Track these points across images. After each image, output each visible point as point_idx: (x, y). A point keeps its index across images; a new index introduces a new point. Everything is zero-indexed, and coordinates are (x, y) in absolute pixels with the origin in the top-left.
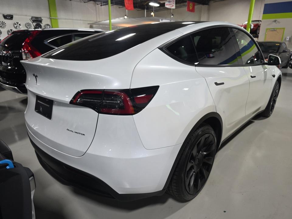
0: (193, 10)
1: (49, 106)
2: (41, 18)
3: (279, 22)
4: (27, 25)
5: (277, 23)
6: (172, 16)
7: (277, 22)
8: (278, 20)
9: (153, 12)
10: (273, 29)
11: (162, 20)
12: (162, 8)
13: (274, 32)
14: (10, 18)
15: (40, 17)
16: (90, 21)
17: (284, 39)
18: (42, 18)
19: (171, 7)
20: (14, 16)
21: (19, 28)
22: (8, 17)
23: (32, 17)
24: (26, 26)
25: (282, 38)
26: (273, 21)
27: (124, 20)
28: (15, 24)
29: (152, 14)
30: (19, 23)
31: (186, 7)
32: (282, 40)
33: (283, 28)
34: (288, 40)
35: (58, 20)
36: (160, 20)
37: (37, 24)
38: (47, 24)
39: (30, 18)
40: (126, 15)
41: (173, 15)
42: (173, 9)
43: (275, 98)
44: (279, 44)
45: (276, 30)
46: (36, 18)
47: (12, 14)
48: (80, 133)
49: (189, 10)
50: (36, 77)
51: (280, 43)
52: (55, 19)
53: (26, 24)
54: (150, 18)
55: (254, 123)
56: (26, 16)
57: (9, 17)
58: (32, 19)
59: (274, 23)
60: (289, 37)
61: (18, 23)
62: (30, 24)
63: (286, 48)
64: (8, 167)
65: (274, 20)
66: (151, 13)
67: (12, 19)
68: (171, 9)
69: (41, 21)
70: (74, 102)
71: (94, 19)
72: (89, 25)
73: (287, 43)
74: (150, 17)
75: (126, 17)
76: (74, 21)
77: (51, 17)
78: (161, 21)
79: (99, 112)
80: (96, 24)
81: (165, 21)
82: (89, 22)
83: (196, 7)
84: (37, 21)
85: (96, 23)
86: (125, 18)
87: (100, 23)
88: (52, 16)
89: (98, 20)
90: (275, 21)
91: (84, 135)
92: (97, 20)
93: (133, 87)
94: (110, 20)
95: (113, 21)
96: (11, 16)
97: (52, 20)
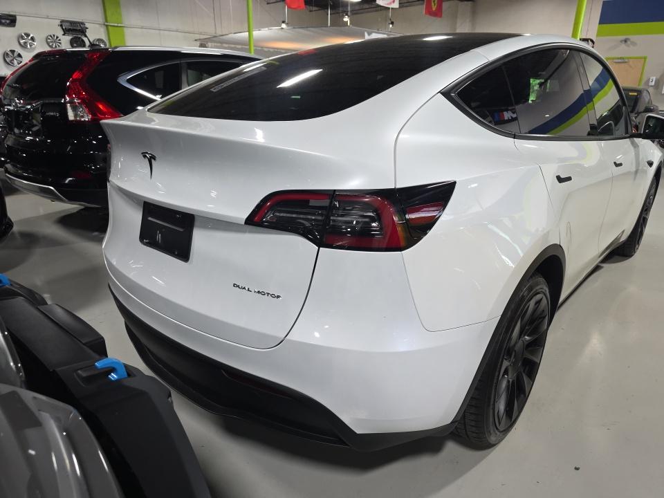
0: (437, 13)
1: (181, 230)
2: (83, 23)
3: (634, 44)
4: (51, 39)
5: (628, 46)
6: (391, 26)
7: (629, 42)
8: (633, 38)
9: (347, 15)
10: (621, 58)
11: (369, 34)
12: (366, 6)
13: (623, 65)
14: (8, 21)
15: (80, 21)
16: (201, 34)
17: (643, 82)
18: (87, 25)
19: (390, 3)
20: (17, 17)
21: (31, 46)
22: (3, 21)
23: (62, 21)
24: (48, 43)
25: (640, 80)
26: (621, 41)
27: (280, 32)
28: (22, 37)
29: (346, 19)
30: (31, 35)
31: (423, 4)
32: (639, 85)
33: (641, 58)
34: (653, 84)
35: (125, 29)
36: (366, 34)
37: (75, 38)
38: (98, 37)
39: (58, 22)
40: (283, 22)
41: (392, 23)
42: (392, 8)
43: (646, 214)
44: (636, 94)
45: (626, 60)
46: (72, 23)
47: (14, 14)
48: (268, 294)
49: (429, 12)
50: (151, 159)
51: (639, 92)
52: (117, 26)
53: (47, 38)
54: (343, 28)
55: (602, 270)
56: (48, 17)
57: (8, 19)
58: (61, 26)
59: (623, 45)
60: (654, 78)
61: (28, 35)
62: (57, 37)
63: (650, 101)
64: (113, 376)
65: (623, 37)
66: (343, 17)
67: (14, 26)
68: (389, 8)
69: (83, 32)
70: (256, 220)
71: (209, 29)
72: (198, 43)
73: (651, 90)
74: (340, 26)
75: (284, 26)
76: (162, 32)
77: (106, 21)
78: (367, 37)
79: (320, 244)
80: (215, 42)
81: (375, 36)
82: (198, 37)
83: (445, 5)
84: (75, 30)
85: (214, 39)
86: (282, 28)
87: (224, 37)
88: (108, 19)
89: (219, 32)
90: (626, 41)
91: (278, 297)
92: (215, 33)
93: (402, 184)
94: (249, 31)
95: (256, 33)
96: (11, 18)
97: (110, 28)
